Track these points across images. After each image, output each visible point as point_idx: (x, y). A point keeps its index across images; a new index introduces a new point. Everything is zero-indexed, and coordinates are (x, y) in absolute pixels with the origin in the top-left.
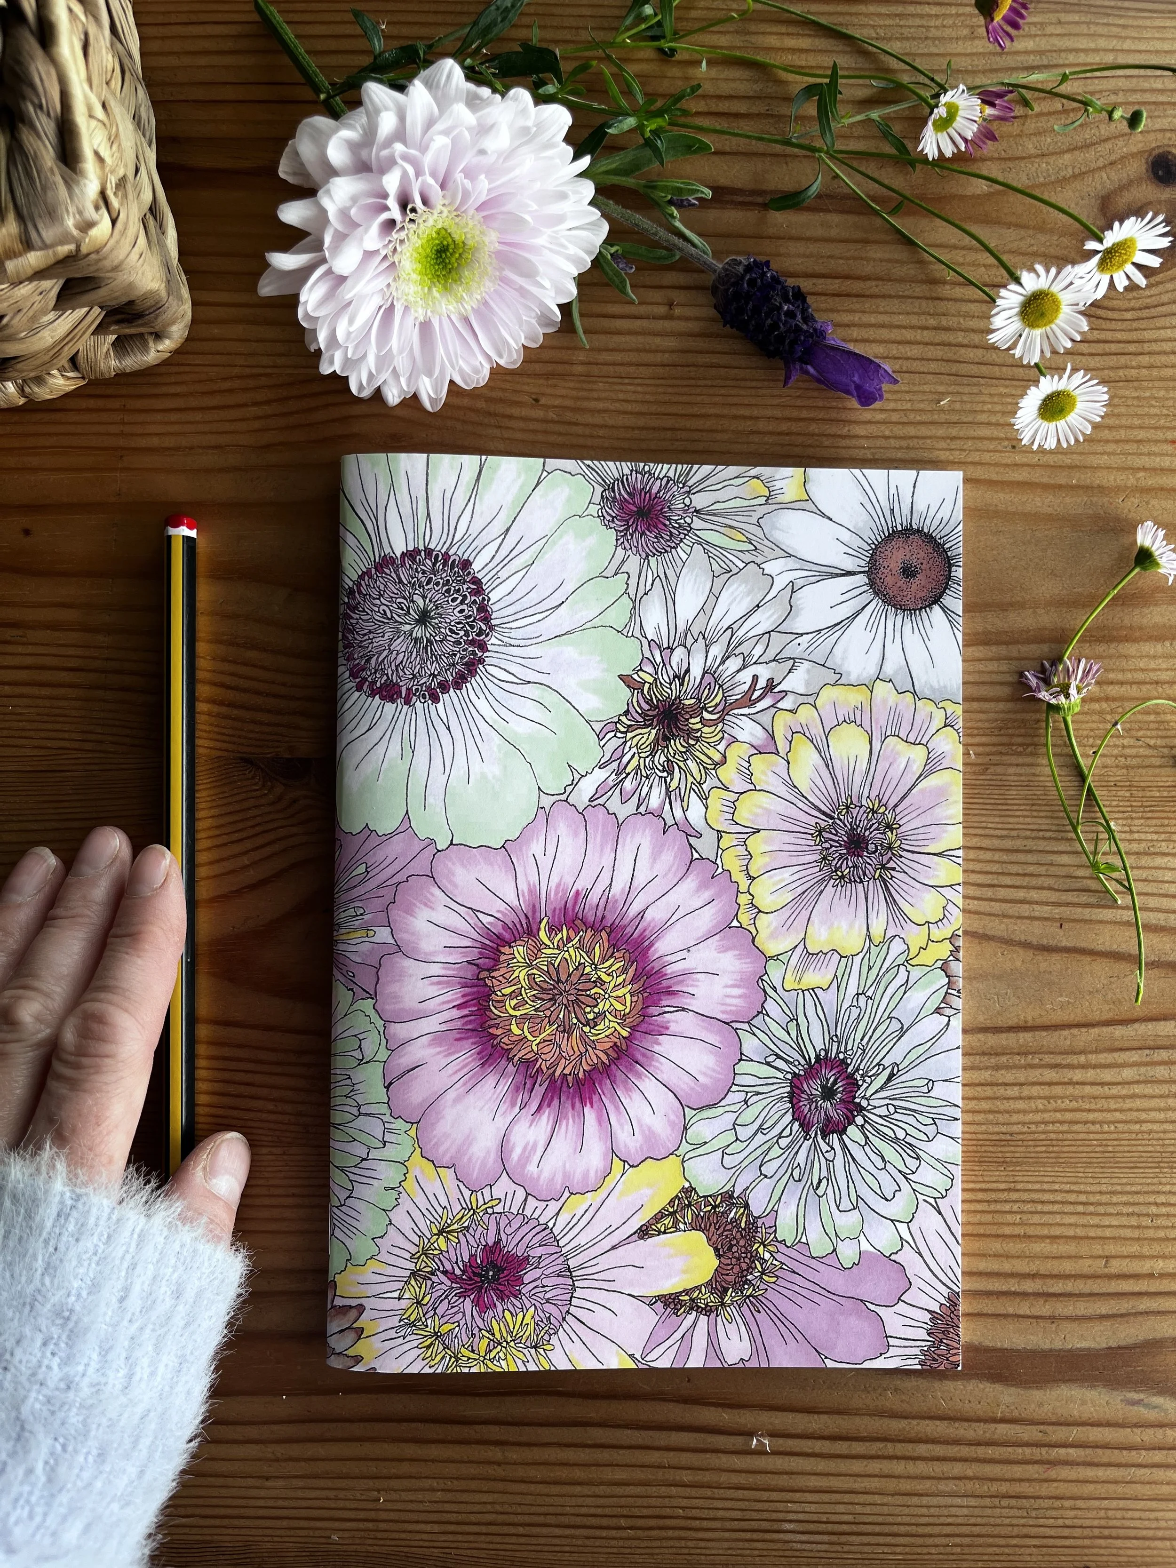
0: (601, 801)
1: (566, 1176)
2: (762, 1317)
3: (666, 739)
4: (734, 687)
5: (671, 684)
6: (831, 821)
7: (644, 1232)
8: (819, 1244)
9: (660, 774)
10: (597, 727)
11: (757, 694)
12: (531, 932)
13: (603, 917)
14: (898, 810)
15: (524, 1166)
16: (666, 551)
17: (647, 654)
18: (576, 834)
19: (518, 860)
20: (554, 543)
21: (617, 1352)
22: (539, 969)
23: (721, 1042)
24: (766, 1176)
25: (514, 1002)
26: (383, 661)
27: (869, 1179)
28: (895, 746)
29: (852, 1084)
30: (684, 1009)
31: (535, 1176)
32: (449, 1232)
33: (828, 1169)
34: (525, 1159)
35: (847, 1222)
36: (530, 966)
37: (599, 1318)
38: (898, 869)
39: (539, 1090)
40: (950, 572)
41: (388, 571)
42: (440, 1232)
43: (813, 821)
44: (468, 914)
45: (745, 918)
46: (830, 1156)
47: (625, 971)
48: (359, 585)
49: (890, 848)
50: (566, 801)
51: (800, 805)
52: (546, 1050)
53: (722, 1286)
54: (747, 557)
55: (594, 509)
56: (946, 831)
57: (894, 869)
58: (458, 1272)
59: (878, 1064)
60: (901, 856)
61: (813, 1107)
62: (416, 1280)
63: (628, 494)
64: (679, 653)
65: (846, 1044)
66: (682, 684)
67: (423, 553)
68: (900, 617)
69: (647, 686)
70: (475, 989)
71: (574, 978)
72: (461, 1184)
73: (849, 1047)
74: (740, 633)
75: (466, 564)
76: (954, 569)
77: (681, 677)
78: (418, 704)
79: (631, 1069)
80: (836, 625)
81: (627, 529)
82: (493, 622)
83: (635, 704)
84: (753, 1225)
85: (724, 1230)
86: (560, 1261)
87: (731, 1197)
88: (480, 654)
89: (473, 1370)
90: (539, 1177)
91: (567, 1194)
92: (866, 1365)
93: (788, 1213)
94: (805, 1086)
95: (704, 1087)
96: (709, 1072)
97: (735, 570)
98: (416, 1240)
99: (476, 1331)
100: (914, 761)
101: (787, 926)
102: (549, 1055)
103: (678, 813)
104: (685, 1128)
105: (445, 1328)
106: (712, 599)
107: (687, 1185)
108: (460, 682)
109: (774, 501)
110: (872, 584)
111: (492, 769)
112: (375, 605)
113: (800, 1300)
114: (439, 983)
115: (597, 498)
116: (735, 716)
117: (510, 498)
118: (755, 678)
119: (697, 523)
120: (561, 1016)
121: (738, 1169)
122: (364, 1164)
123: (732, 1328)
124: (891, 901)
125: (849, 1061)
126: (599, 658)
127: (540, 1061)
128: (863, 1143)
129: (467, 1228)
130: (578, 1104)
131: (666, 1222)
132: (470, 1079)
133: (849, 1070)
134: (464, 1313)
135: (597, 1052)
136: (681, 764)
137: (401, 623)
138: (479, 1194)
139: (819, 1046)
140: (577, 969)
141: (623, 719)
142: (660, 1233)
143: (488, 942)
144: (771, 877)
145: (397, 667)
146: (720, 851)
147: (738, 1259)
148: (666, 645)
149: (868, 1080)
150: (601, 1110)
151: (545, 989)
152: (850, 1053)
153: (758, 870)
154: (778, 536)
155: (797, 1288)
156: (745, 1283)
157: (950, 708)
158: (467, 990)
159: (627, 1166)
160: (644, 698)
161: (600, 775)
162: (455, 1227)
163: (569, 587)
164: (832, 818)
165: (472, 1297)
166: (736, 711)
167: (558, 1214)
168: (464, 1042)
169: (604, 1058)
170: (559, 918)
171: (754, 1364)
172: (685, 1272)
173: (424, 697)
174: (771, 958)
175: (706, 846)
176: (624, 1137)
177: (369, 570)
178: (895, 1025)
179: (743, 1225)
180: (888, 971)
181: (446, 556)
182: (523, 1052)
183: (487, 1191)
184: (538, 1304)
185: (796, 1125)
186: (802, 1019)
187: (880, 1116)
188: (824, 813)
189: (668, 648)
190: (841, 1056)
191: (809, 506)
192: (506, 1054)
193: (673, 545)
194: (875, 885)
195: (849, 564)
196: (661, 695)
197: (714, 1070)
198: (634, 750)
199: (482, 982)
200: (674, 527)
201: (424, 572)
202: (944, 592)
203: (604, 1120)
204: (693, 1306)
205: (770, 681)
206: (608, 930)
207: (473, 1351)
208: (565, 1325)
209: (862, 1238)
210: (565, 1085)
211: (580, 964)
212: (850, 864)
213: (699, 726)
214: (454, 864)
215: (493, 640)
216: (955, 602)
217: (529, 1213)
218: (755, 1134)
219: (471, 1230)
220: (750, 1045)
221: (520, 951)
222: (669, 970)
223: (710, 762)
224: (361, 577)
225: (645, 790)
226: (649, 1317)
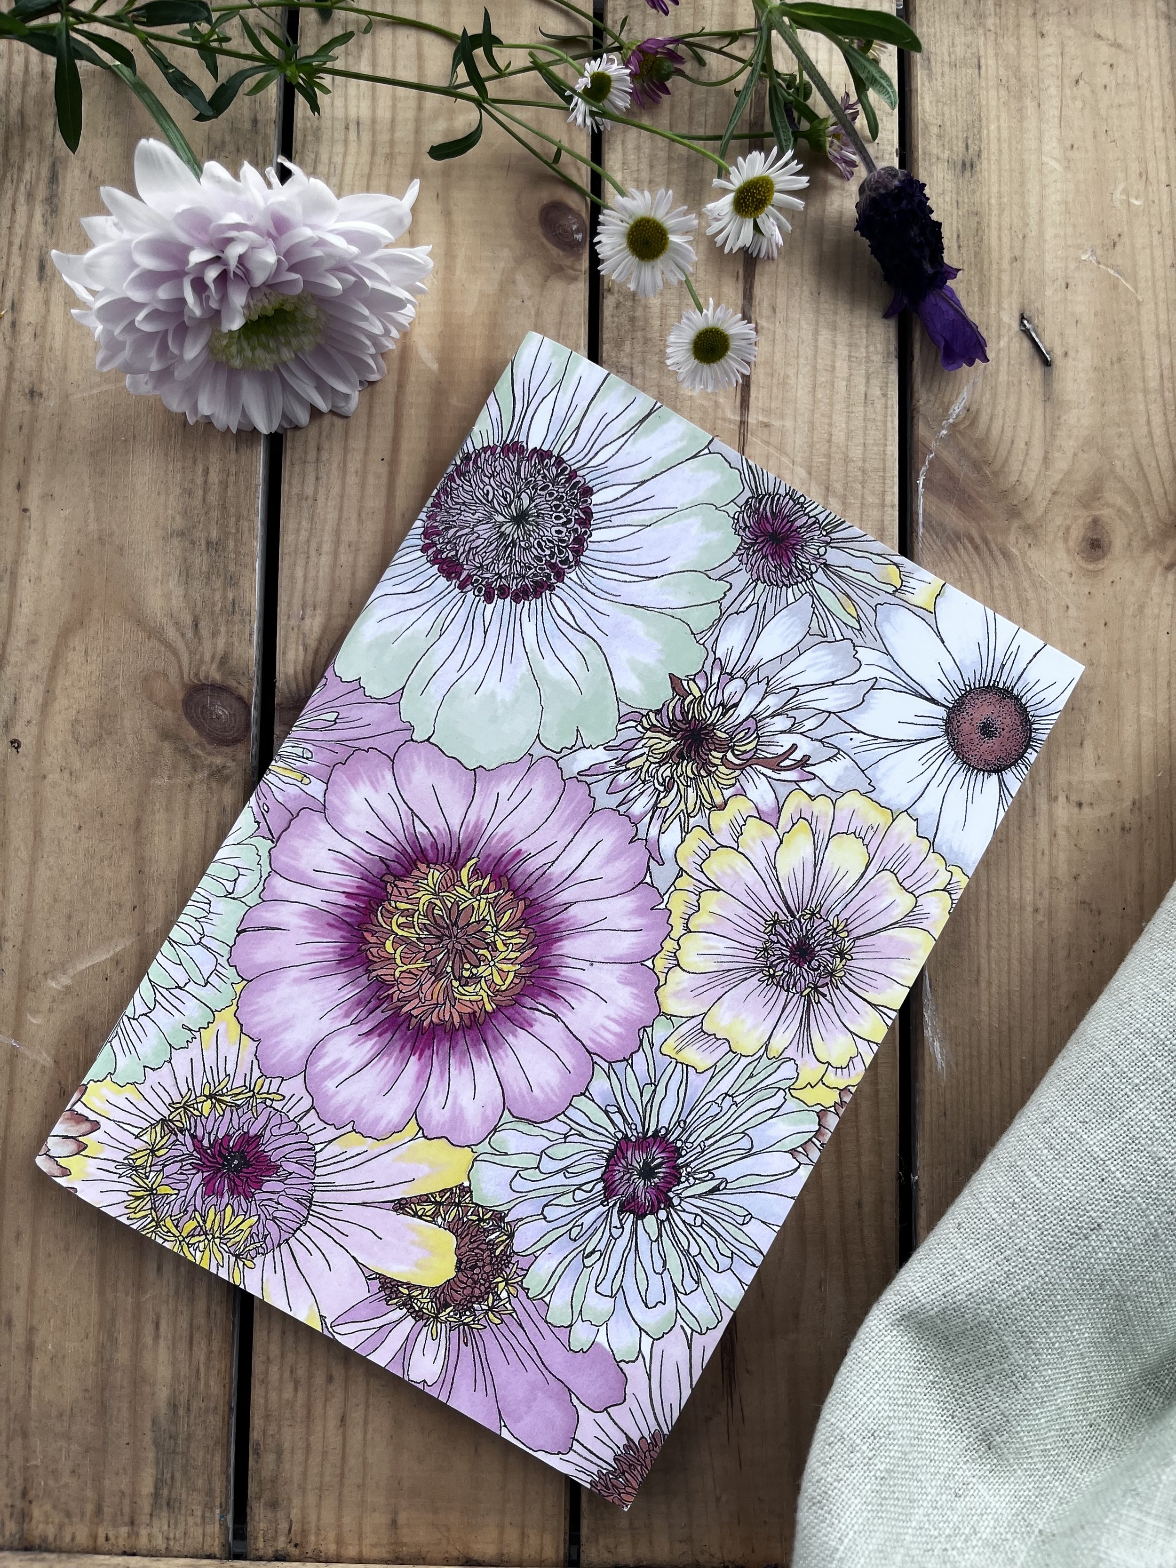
0: (589, 780)
1: (359, 1110)
2: (466, 1351)
3: (681, 756)
4: (770, 744)
5: (713, 708)
6: (790, 918)
7: (401, 1206)
8: (559, 1312)
9: (657, 786)
10: (624, 710)
11: (787, 763)
12: (455, 863)
13: (530, 888)
14: (858, 943)
15: (324, 1079)
16: (777, 585)
17: (707, 669)
18: (548, 797)
19: (481, 791)
20: (680, 519)
21: (311, 1307)
22: (443, 902)
23: (573, 1067)
24: (545, 1218)
25: (402, 920)
26: (461, 536)
27: (641, 1275)
28: (887, 882)
29: (674, 1177)
30: (556, 1017)
31: (330, 1093)
32: (219, 1101)
33: (608, 1245)
34: (329, 1072)
35: (598, 1305)
36: (436, 894)
37: (312, 1264)
38: (828, 997)
39: (379, 1016)
40: (1025, 751)
41: (512, 457)
42: (211, 1097)
43: (773, 909)
44: (407, 814)
45: (661, 964)
46: (616, 1233)
47: (522, 949)
48: (478, 455)
49: (831, 974)
50: (557, 761)
51: (771, 887)
52: (406, 982)
53: (445, 1300)
54: (848, 633)
55: (733, 509)
56: (891, 987)
57: (824, 996)
58: (206, 1143)
59: (709, 1171)
60: (837, 988)
61: (626, 1177)
62: (162, 1128)
63: (772, 513)
64: (737, 685)
65: (690, 1135)
66: (723, 715)
67: (553, 459)
68: (956, 767)
69: (691, 698)
70: (373, 887)
71: (470, 930)
72: (255, 1062)
73: (691, 1140)
74: (803, 698)
75: (588, 492)
76: (1030, 750)
77: (726, 708)
78: (470, 595)
79: (476, 1044)
80: (895, 741)
81: (753, 545)
82: (582, 559)
83: (671, 708)
84: (507, 1257)
85: (477, 1248)
86: (306, 1188)
87: (502, 1219)
88: (553, 581)
89: (166, 1244)
90: (332, 1097)
91: (349, 1128)
92: (540, 1455)
93: (546, 1266)
94: (629, 1153)
95: (535, 1101)
96: (548, 1090)
97: (830, 638)
98: (184, 1090)
99: (190, 1209)
100: (897, 906)
101: (697, 993)
102: (407, 988)
103: (654, 832)
104: (495, 1130)
105: (163, 1190)
106: (795, 652)
107: (466, 1184)
108: (520, 595)
109: (901, 596)
110: (948, 722)
111: (504, 693)
112: (482, 481)
113: (511, 1356)
114: (342, 862)
115: (741, 501)
116: (757, 772)
117: (663, 454)
118: (794, 747)
119: (820, 576)
120: (439, 958)
121: (523, 1197)
122: (176, 992)
123: (432, 1345)
124: (805, 1024)
125: (684, 1153)
126: (660, 647)
127: (396, 988)
128: (654, 1239)
129: (238, 1107)
130: (407, 1050)
131: (427, 1208)
132: (321, 968)
133: (679, 1161)
134: (189, 1185)
135: (453, 1010)
136: (682, 788)
137: (497, 511)
138: (268, 1081)
139: (664, 1122)
140: (478, 922)
141: (652, 715)
142: (415, 1215)
143: (409, 850)
144: (706, 939)
145: (470, 549)
146: (673, 888)
147: (475, 1282)
148: (729, 671)
149: (692, 1181)
150: (427, 1067)
151: (438, 925)
152: (689, 1145)
153: (699, 926)
154: (887, 630)
155: (514, 1342)
156: (469, 1309)
157: (958, 876)
158: (366, 884)
159: (420, 1134)
160: (682, 708)
161: (601, 755)
162: (228, 1099)
163: (671, 566)
164: (793, 916)
165: (206, 1174)
166: (759, 768)
167: (330, 1142)
168: (334, 931)
169: (456, 1020)
170: (489, 865)
171: (433, 1392)
172: (417, 1265)
173: (480, 591)
174: (665, 1014)
175: (662, 876)
176: (433, 1104)
177: (495, 447)
178: (745, 1143)
179: (498, 1252)
180: (766, 1088)
181: (574, 474)
182: (384, 971)
183: (276, 1082)
184: (263, 1217)
185: (601, 1185)
186: (661, 1088)
187: (684, 1222)
188: (788, 907)
189: (730, 674)
190: (679, 1144)
191: (930, 618)
192: (367, 964)
193: (787, 583)
194: (799, 1000)
195: (938, 693)
196: (699, 714)
197: (552, 1090)
198: (646, 750)
199: (383, 884)
200: (796, 567)
201: (544, 477)
202: (1010, 766)
203: (424, 1078)
204: (407, 1303)
205: (806, 758)
206: (528, 903)
207: (177, 1227)
208: (277, 1251)
209: (603, 1329)
210: (406, 1024)
211: (483, 919)
212: (786, 969)
213: (718, 762)
214: (419, 759)
215: (573, 575)
216: (1013, 780)
217: (303, 1124)
218: (558, 1172)
219: (240, 1111)
220: (600, 1085)
221: (435, 875)
222: (564, 972)
223: (709, 800)
224: (485, 450)
225: (636, 792)
226: (360, 1290)
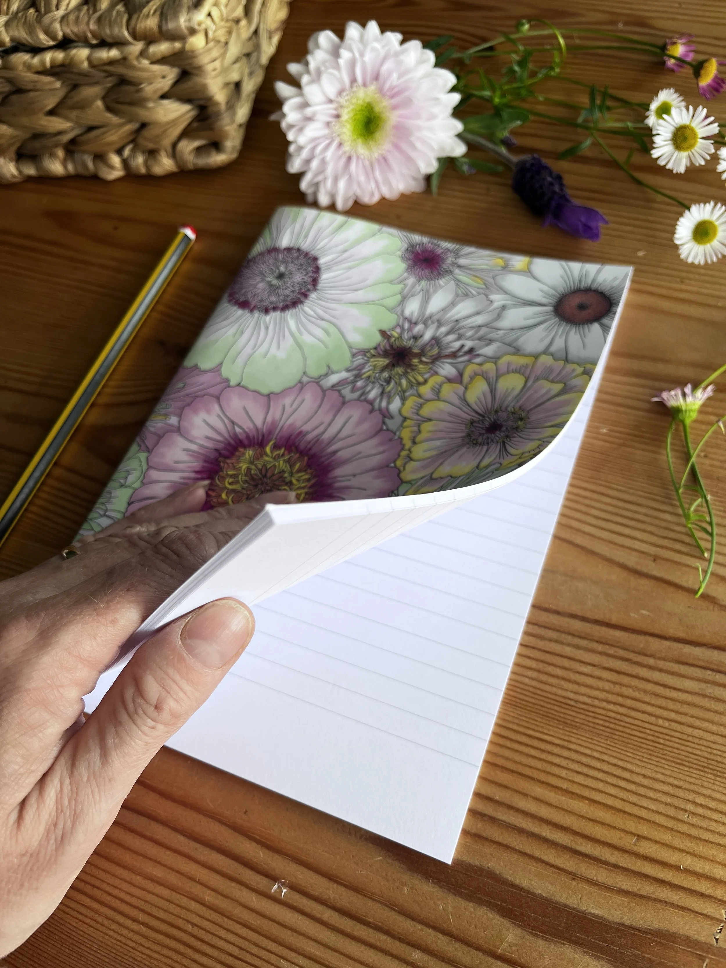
0: (339, 388)
3: (394, 366)
4: (448, 347)
5: (407, 340)
9: (382, 383)
10: (354, 351)
11: (461, 354)
12: (261, 444)
13: (310, 449)
17: (401, 324)
18: (315, 400)
19: (273, 404)
20: (370, 262)
22: (256, 465)
25: (231, 480)
26: (249, 291)
36: (251, 463)
41: (274, 253)
44: (229, 424)
47: (308, 481)
48: (256, 257)
50: (317, 381)
54: (480, 291)
55: (400, 253)
64: (420, 327)
66: (415, 342)
67: (296, 250)
69: (393, 338)
70: (210, 466)
71: (275, 478)
74: (463, 324)
75: (316, 260)
77: (416, 338)
78: (256, 314)
80: (525, 328)
81: (415, 266)
82: (318, 288)
83: (382, 345)
88: (302, 300)
97: (470, 296)
103: (384, 404)
106: (451, 306)
108: (285, 308)
110: (556, 311)
111: (282, 355)
112: (257, 268)
114: (189, 456)
115: (404, 248)
116: (442, 363)
118: (463, 346)
126: (369, 317)
136: (397, 381)
137: (266, 277)
140: (280, 473)
141: (372, 351)
143: (232, 442)
145: (254, 294)
146: (401, 428)
151: (254, 479)
154: (504, 284)
158: (207, 465)
160: (389, 344)
161: (344, 375)
163: (369, 283)
166: (444, 360)
170: (283, 442)
173: (262, 311)
175: (393, 423)
177: (265, 251)
181: (308, 254)
189: (415, 323)
193: (437, 278)
195: (543, 301)
196: (400, 345)
198: (371, 368)
199: (218, 463)
200: (441, 271)
201: (292, 258)
206: (310, 457)
211: (283, 471)
213: (417, 363)
214: (235, 395)
215: (313, 296)
221: (249, 453)
225: (369, 389)
